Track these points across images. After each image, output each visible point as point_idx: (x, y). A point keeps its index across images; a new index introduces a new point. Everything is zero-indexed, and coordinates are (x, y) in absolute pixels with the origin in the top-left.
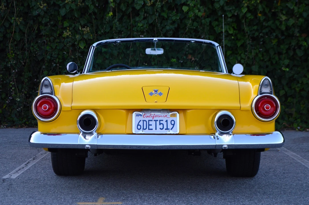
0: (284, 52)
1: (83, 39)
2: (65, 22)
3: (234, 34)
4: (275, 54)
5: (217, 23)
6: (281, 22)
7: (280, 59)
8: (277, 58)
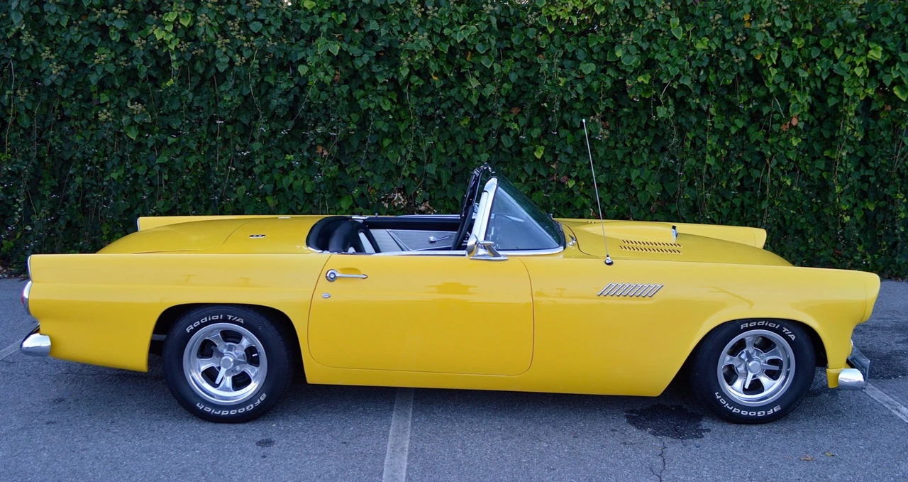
0: (482, 139)
1: (133, 123)
2: (102, 95)
3: (393, 111)
4: (466, 142)
5: (362, 92)
6: (470, 91)
7: (475, 151)
8: (469, 150)
